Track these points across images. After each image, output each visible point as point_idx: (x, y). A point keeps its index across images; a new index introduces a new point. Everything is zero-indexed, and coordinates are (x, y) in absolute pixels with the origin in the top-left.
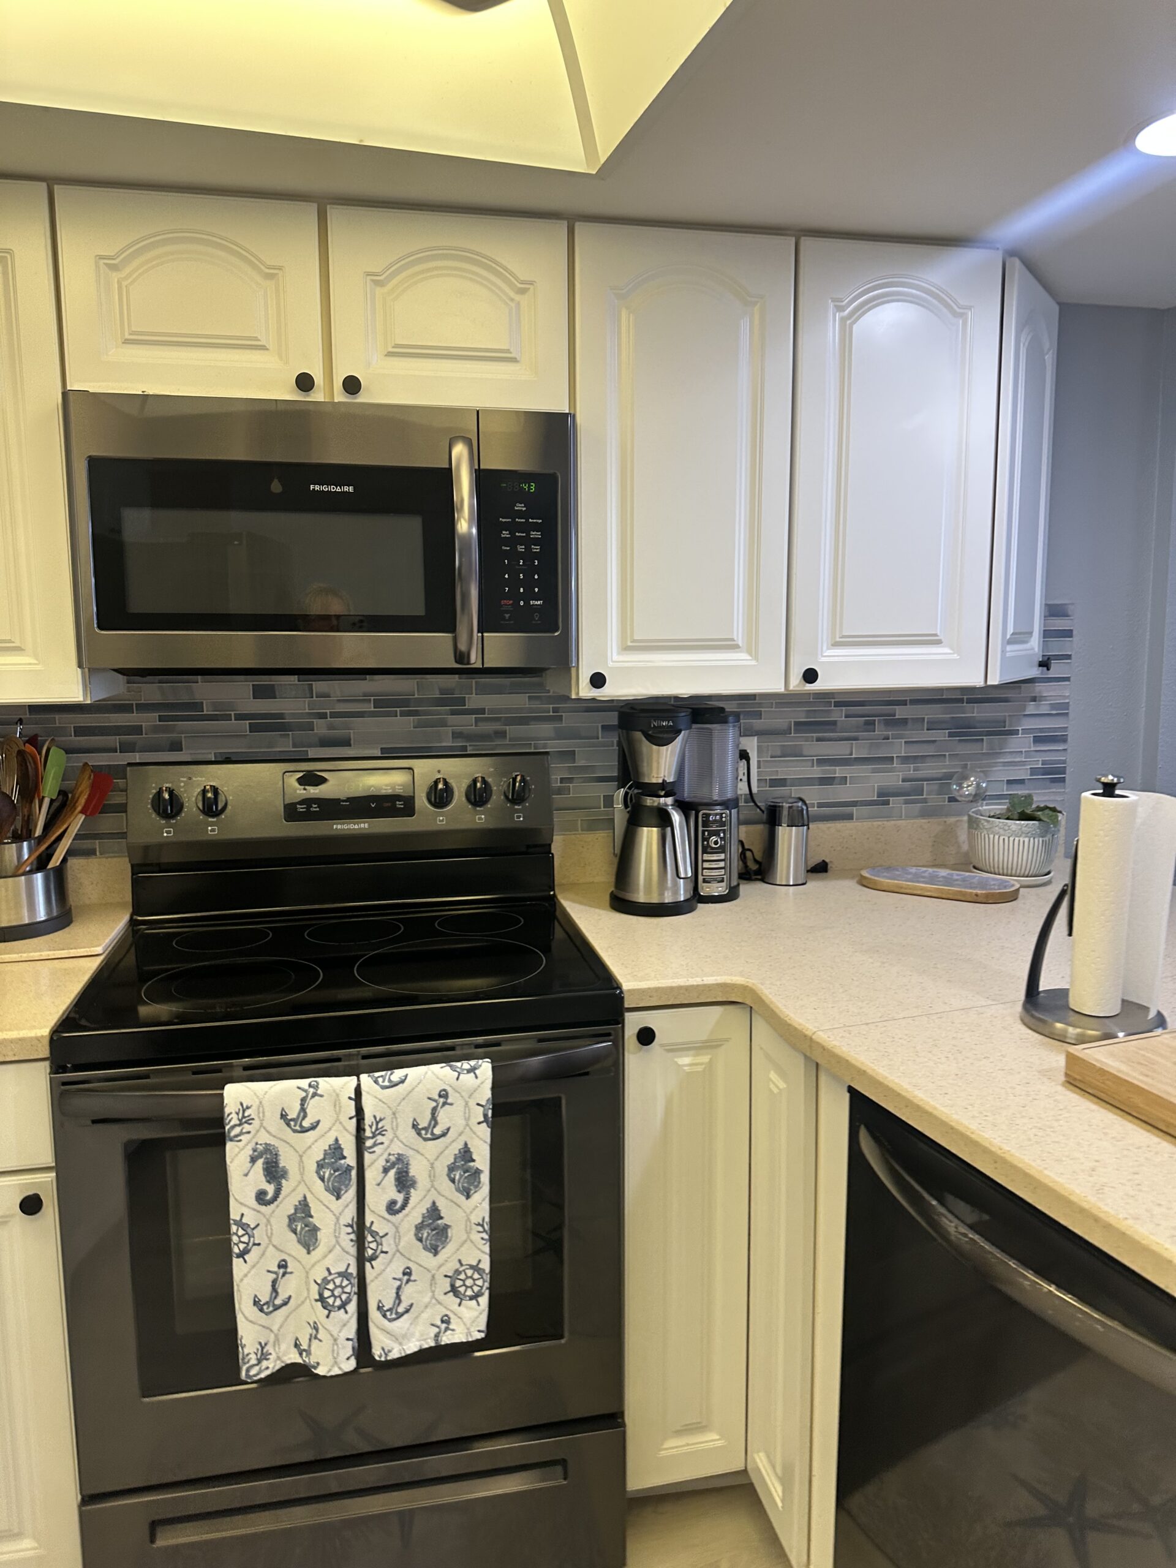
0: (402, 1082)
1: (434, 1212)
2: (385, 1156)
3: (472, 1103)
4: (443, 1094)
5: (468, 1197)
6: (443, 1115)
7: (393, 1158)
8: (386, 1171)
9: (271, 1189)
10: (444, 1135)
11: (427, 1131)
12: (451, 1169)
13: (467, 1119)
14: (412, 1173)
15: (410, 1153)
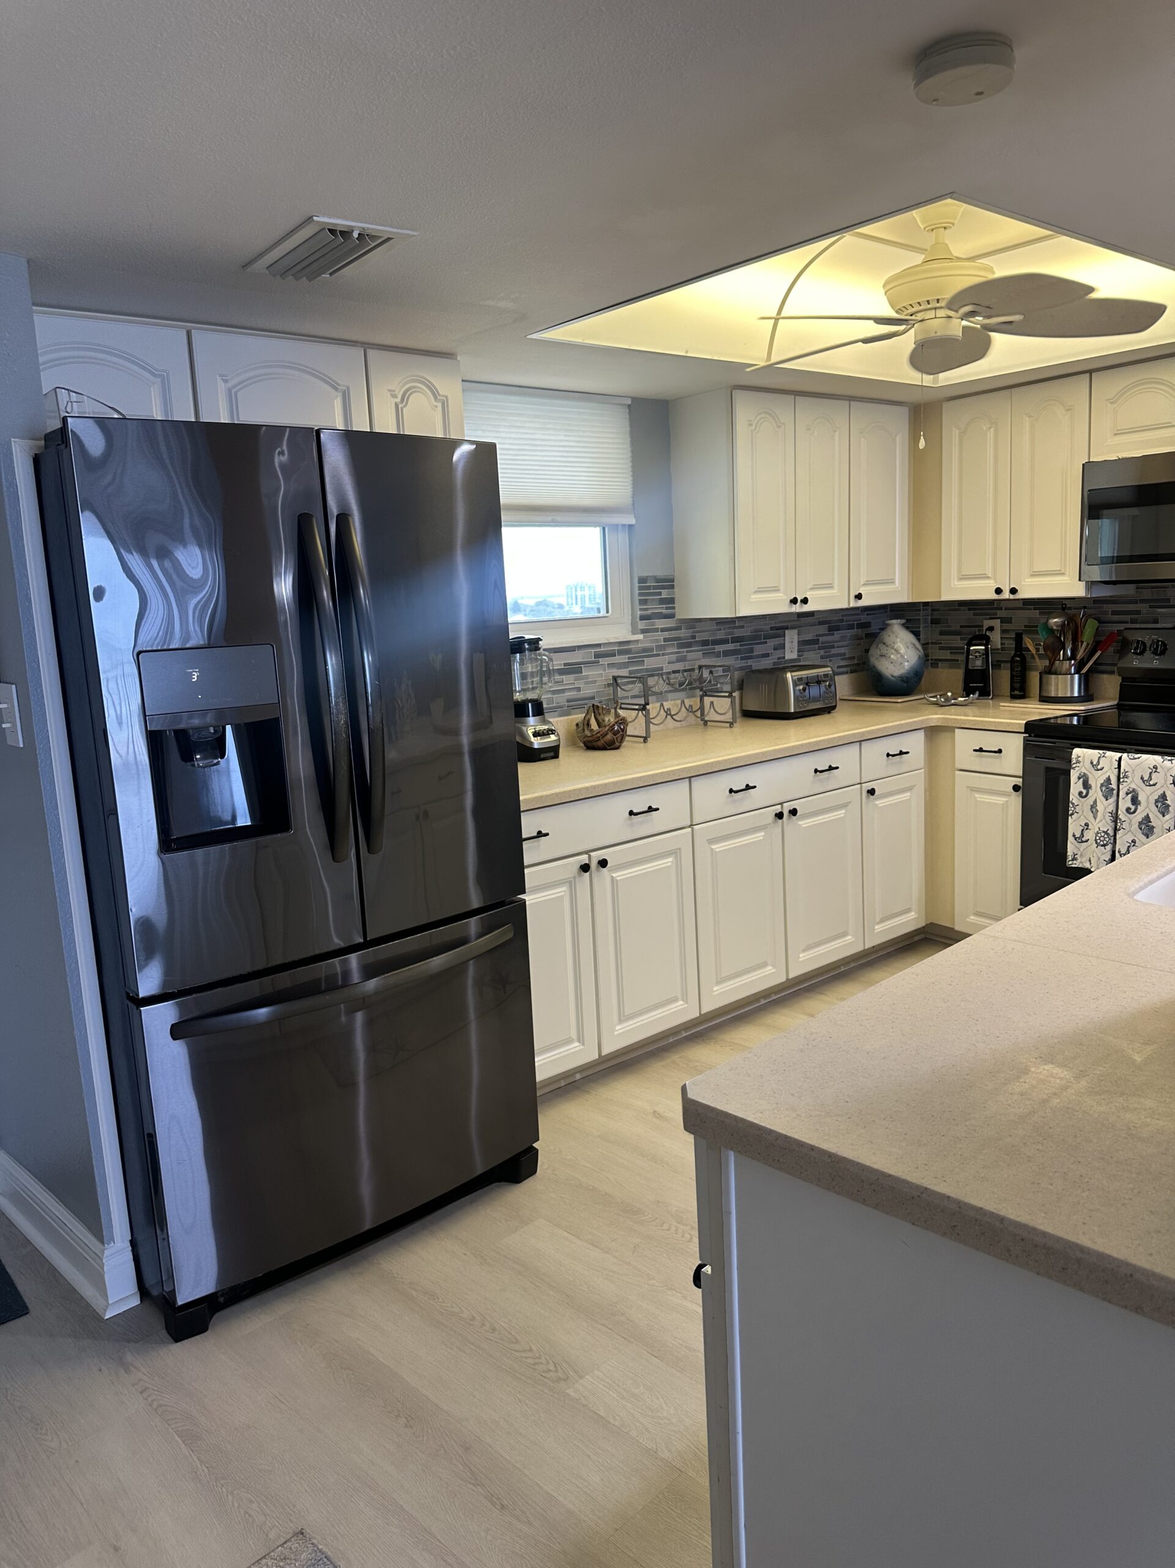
0: (1139, 758)
1: (1147, 819)
2: (1128, 787)
3: (1168, 775)
4: (1155, 767)
5: (1164, 816)
6: (1154, 775)
7: (1131, 790)
8: (1127, 794)
9: (1084, 792)
10: (1154, 785)
11: (1147, 782)
12: (1157, 801)
13: (1166, 781)
14: (1139, 798)
15: (1139, 789)
